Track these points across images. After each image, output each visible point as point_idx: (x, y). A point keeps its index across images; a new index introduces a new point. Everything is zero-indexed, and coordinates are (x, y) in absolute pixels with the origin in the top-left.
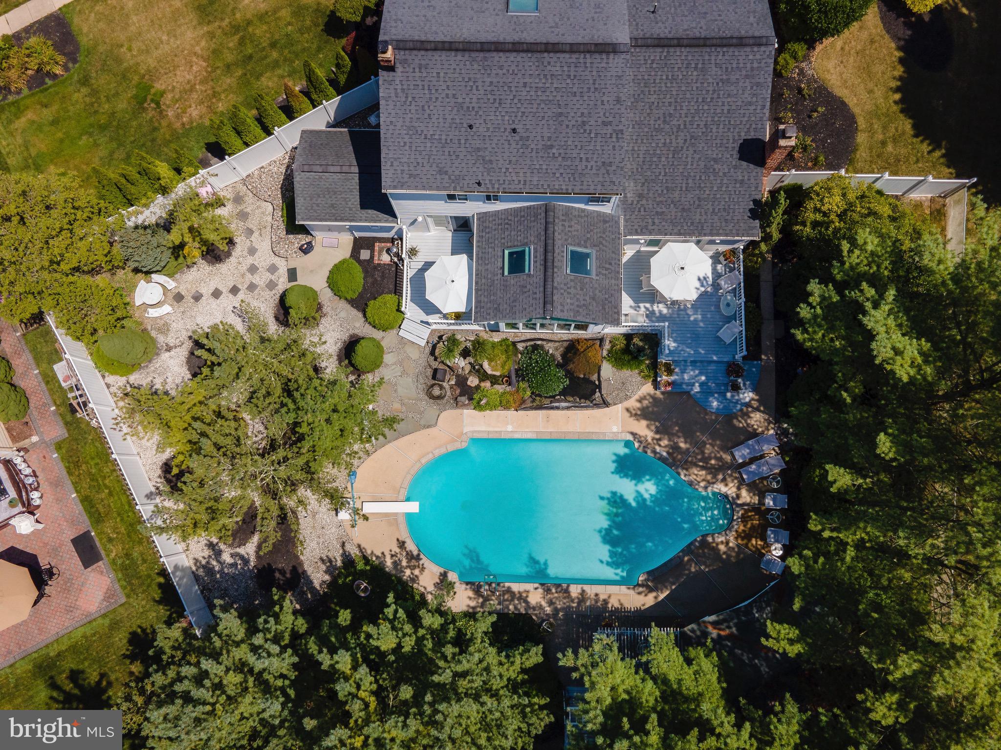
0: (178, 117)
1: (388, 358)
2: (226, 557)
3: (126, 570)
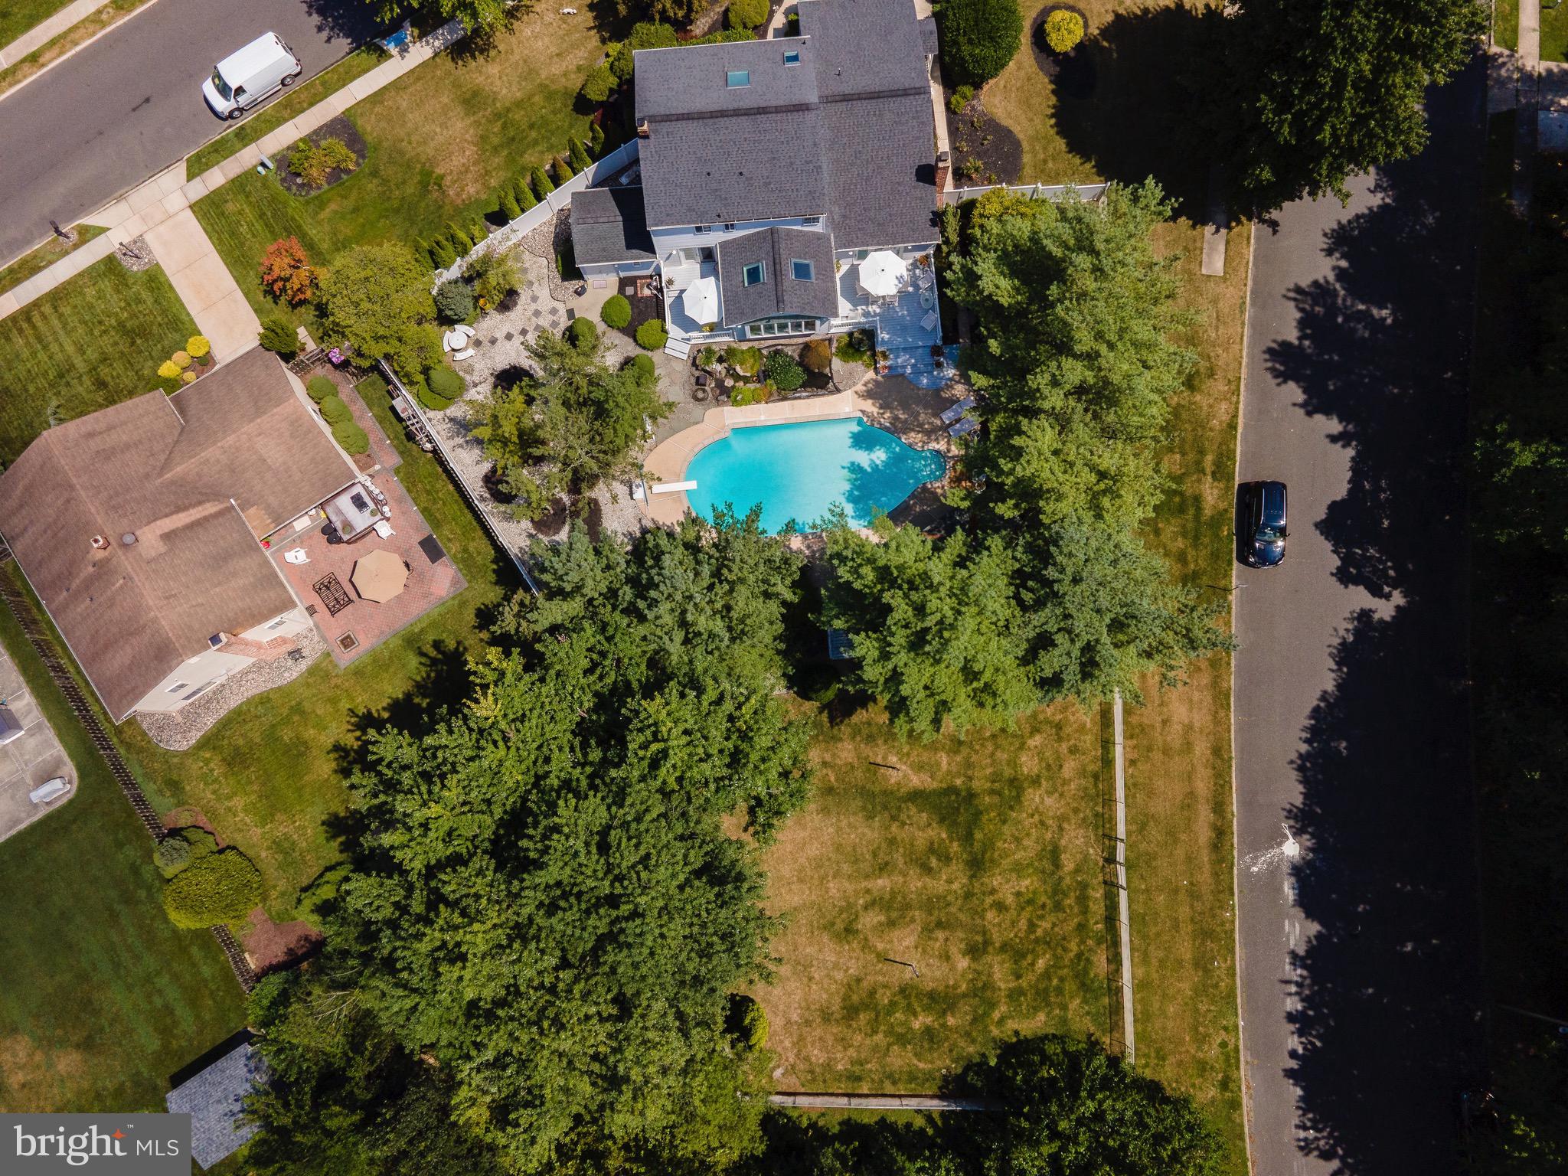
1: (659, 372)
3: (466, 562)
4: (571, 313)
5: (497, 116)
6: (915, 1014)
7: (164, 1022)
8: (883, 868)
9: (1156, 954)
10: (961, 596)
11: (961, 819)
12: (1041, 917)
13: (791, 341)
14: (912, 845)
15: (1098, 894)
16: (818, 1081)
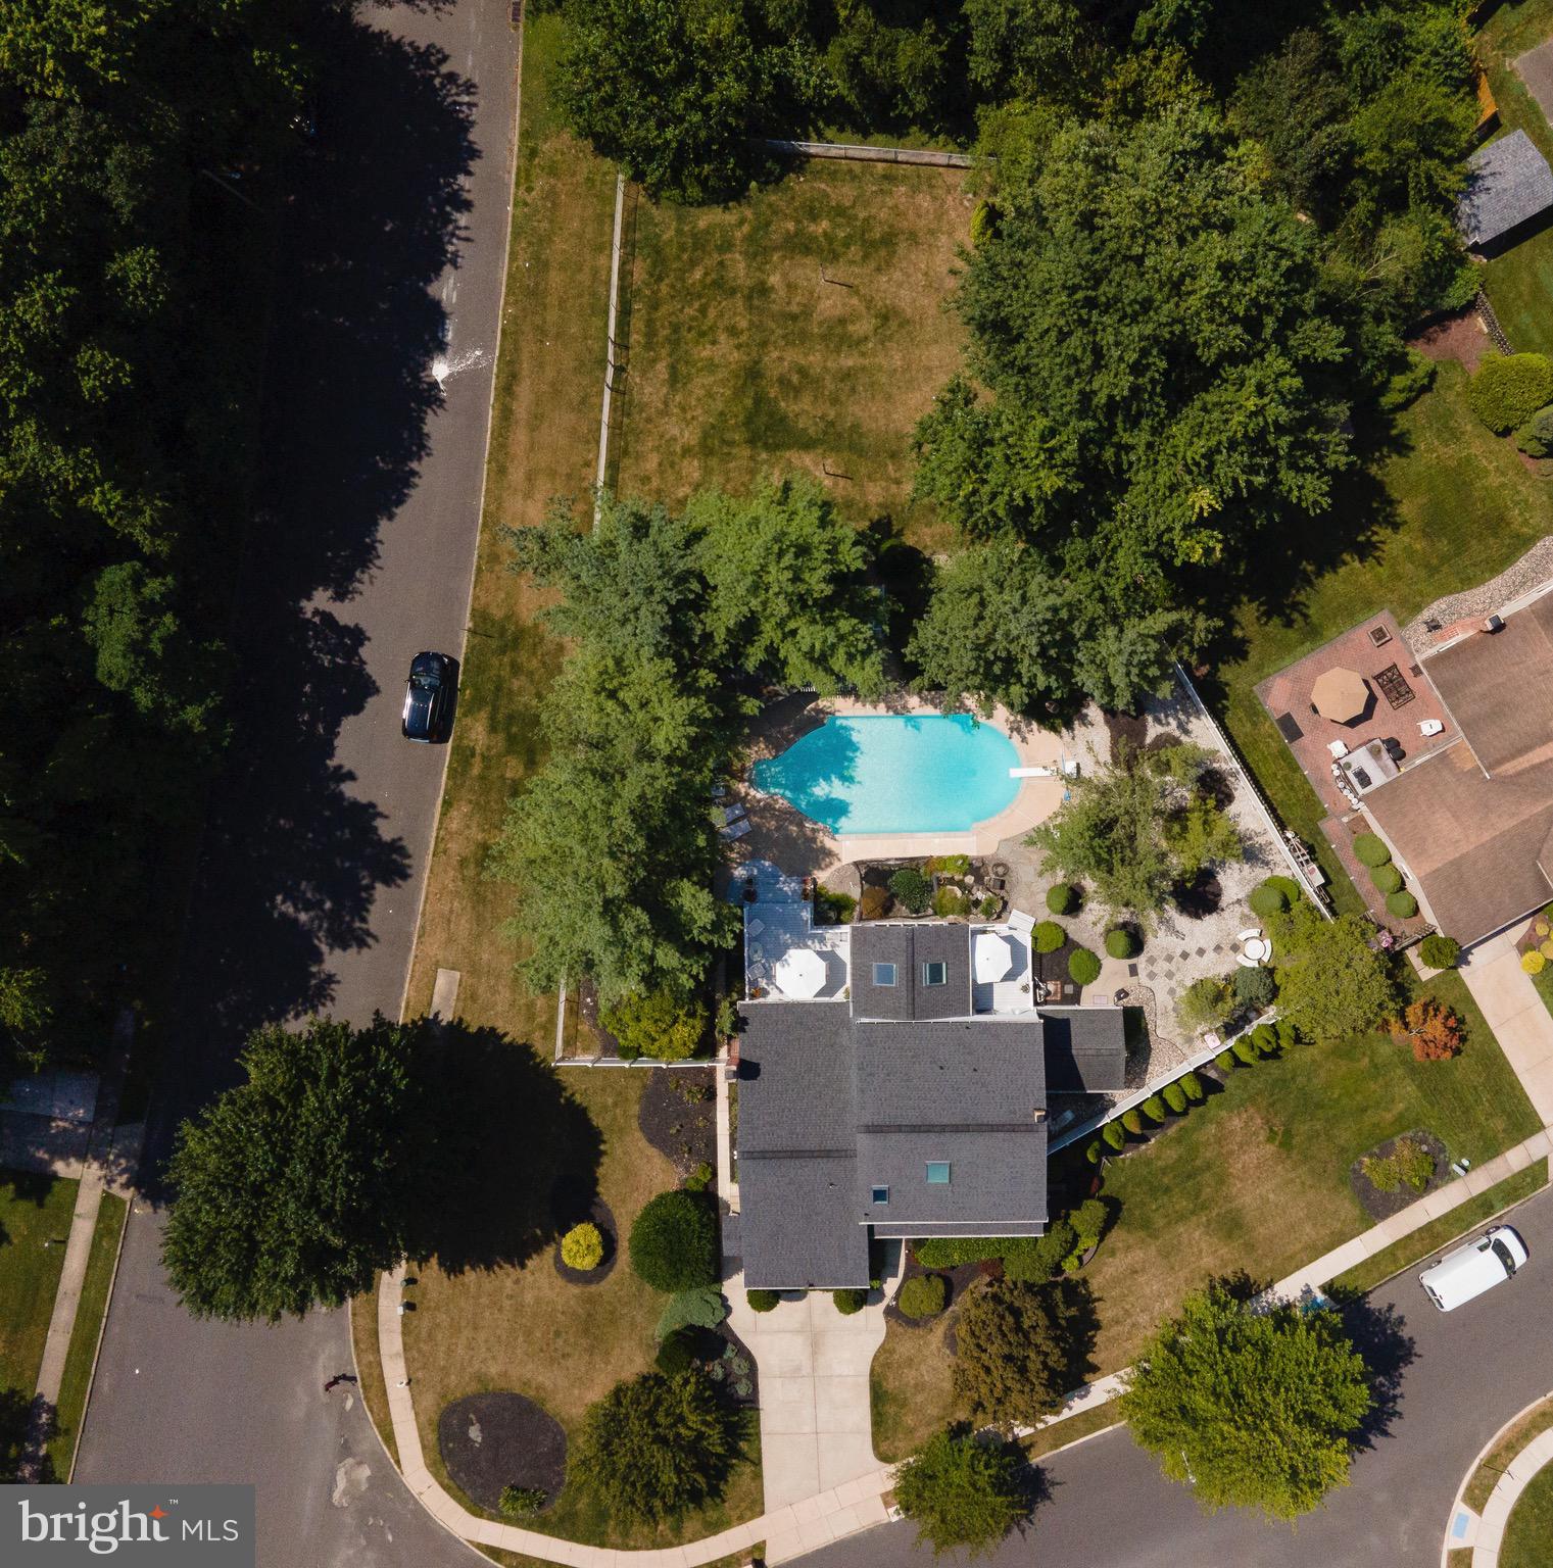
0: (1252, 1118)
1: (1043, 897)
2: (1173, 723)
3: (1255, 712)
4: (1133, 971)
5: (1203, 1207)
6: (825, 234)
8: (846, 375)
9: (584, 277)
11: (764, 419)
12: (693, 319)
13: (901, 922)
14: (816, 397)
15: (635, 338)
16: (924, 177)
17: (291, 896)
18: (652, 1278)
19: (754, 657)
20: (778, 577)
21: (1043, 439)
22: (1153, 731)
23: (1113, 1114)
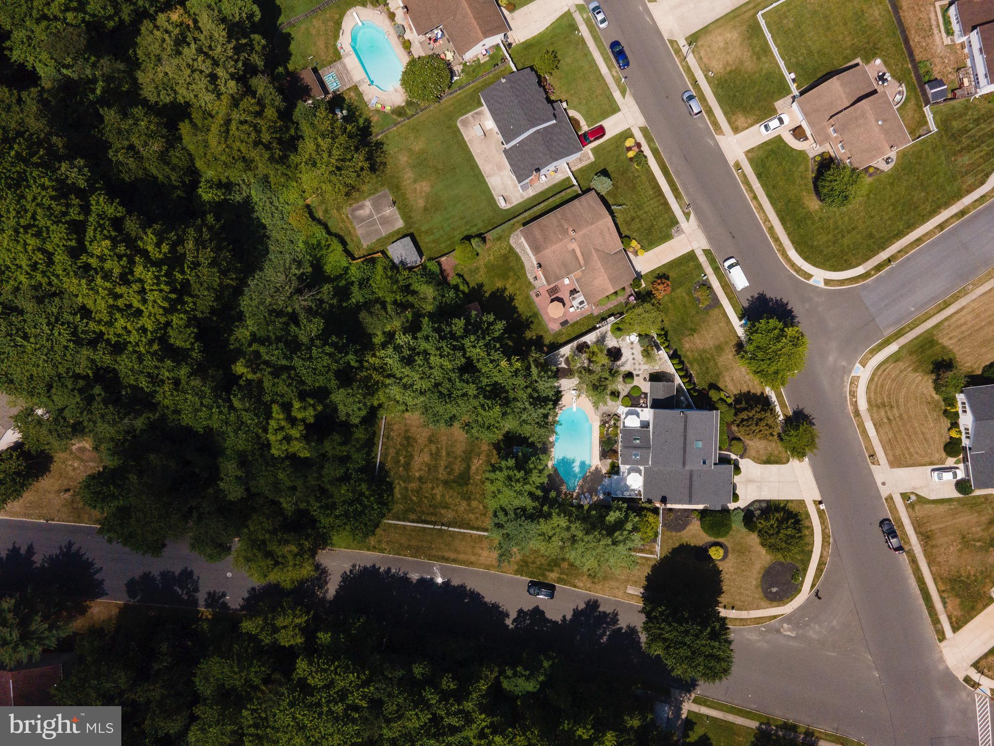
0: (686, 341)
1: (614, 403)
2: (561, 359)
3: (559, 334)
4: (637, 375)
5: (713, 357)
6: (404, 458)
7: (429, 232)
8: (448, 454)
9: (413, 534)
10: (520, 493)
11: (460, 480)
12: (428, 501)
13: (619, 447)
14: (454, 464)
15: (433, 519)
16: (389, 427)
17: (601, 637)
18: (727, 533)
19: (539, 493)
20: (518, 486)
21: (485, 410)
22: (563, 365)
23: (682, 385)
